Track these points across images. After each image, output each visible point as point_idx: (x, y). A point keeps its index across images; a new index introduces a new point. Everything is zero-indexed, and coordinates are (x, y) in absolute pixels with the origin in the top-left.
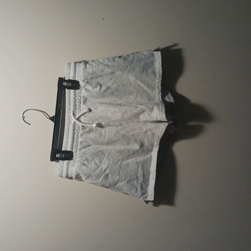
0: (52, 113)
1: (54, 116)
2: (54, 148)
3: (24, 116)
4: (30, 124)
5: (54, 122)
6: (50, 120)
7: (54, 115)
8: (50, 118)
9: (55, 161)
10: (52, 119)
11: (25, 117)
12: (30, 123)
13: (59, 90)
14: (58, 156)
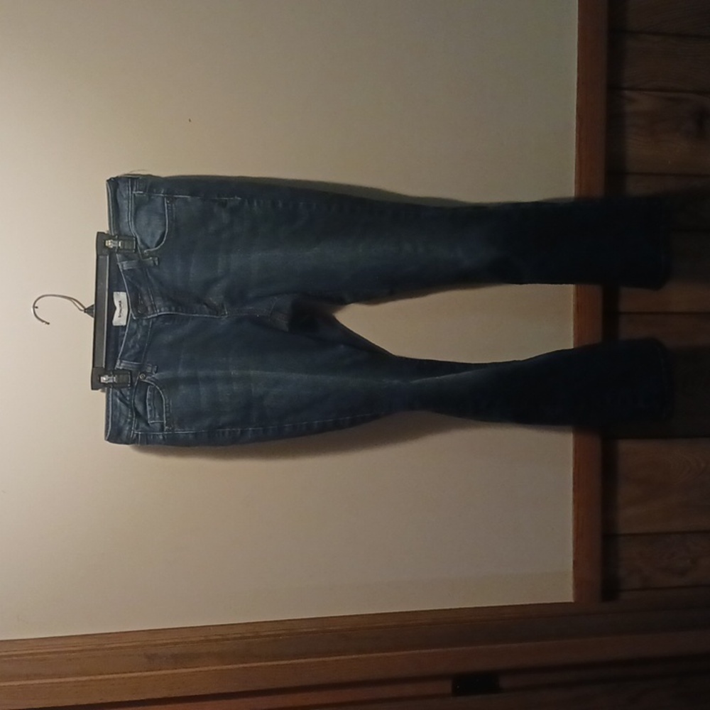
0: (90, 301)
1: (93, 306)
2: (96, 366)
3: (36, 305)
4: (48, 324)
5: (92, 316)
6: (86, 314)
7: (93, 303)
8: (85, 309)
9: (100, 390)
10: (88, 311)
11: (37, 307)
12: (48, 321)
13: (101, 257)
14: (104, 379)
